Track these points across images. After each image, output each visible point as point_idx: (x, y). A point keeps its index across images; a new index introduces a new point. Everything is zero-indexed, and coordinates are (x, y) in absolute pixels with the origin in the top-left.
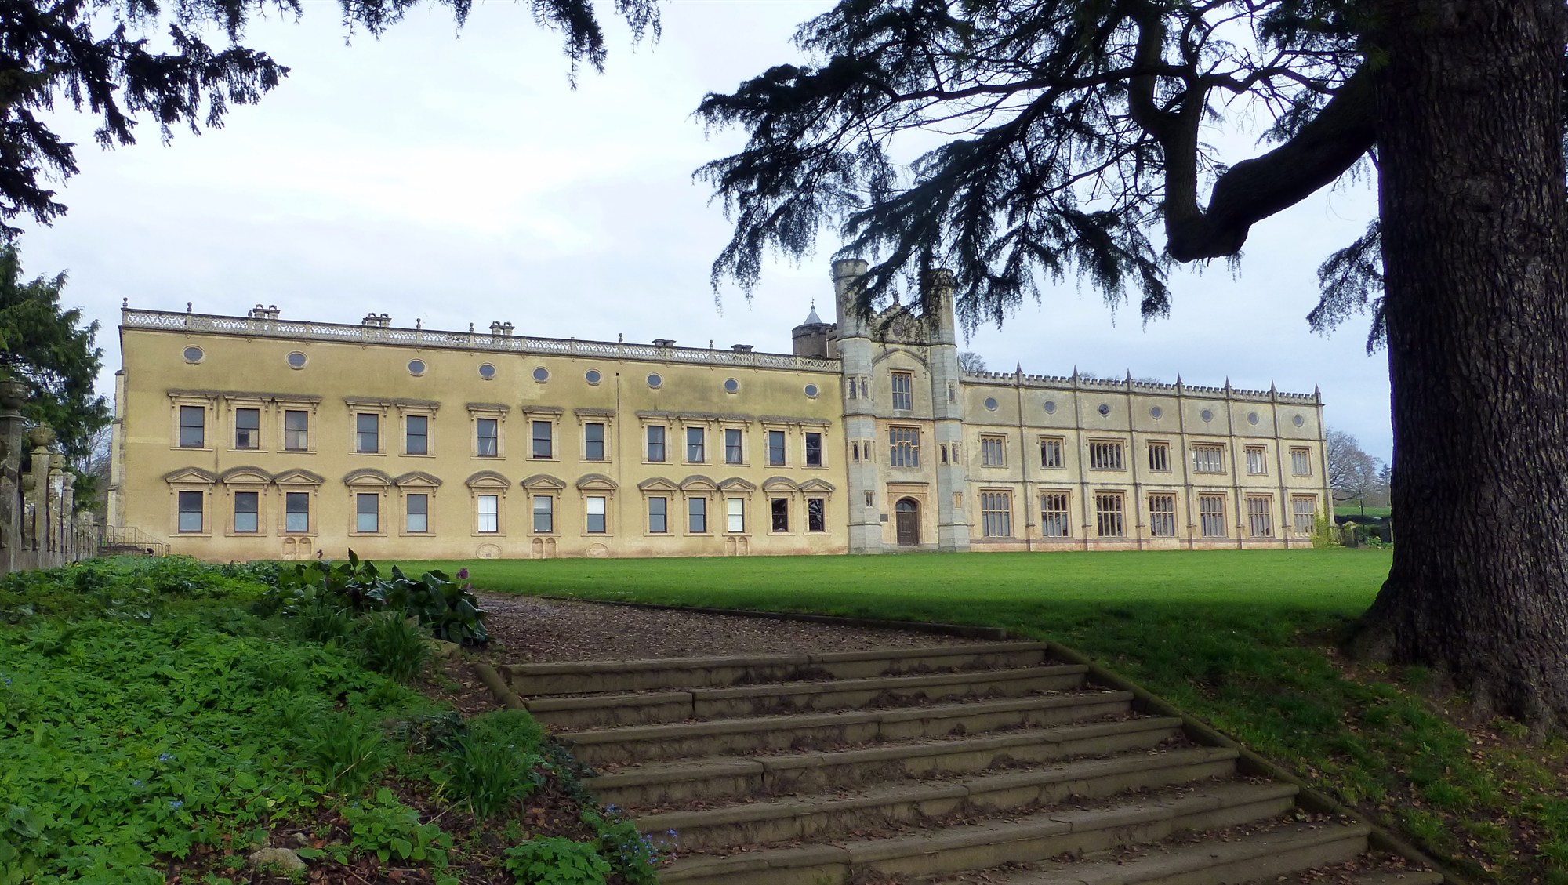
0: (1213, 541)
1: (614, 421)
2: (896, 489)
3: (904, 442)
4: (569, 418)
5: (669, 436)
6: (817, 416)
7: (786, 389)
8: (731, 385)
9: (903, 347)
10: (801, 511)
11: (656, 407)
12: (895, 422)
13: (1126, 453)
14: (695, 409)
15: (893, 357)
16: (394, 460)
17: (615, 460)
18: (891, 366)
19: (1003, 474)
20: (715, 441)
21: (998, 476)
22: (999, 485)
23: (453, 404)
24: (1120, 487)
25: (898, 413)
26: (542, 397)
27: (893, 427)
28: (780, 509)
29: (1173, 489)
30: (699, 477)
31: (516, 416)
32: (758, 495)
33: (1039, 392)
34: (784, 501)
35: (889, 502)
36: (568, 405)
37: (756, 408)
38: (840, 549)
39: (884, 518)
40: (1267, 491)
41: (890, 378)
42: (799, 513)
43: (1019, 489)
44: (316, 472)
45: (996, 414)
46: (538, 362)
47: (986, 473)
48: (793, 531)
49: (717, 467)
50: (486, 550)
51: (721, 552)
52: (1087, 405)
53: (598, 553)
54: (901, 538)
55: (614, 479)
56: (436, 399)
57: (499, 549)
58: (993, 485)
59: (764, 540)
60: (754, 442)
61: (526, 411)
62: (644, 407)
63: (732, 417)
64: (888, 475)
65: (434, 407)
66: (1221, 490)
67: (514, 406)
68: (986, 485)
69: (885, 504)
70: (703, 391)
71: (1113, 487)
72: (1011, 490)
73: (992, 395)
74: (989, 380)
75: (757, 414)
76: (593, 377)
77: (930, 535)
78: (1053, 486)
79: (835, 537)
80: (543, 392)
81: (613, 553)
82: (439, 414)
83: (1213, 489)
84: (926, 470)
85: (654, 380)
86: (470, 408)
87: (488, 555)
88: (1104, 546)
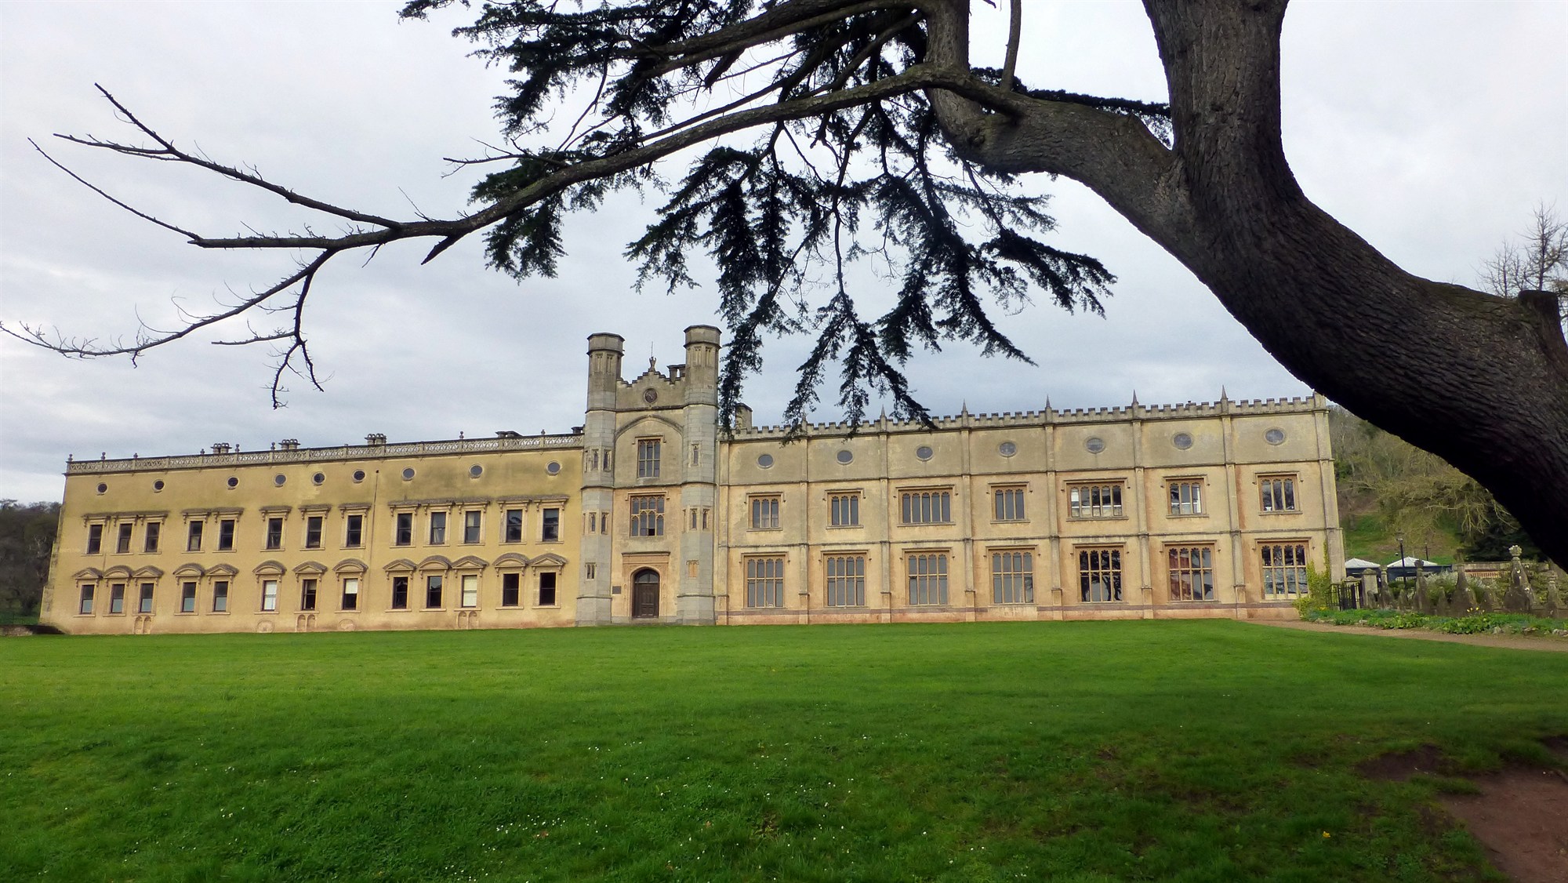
0: (1098, 608)
1: (371, 512)
2: (632, 559)
3: (647, 511)
4: (335, 512)
5: (414, 522)
6: (556, 492)
7: (527, 469)
8: (476, 470)
9: (654, 413)
10: (531, 586)
11: (406, 497)
12: (637, 491)
13: (956, 503)
14: (440, 496)
15: (641, 425)
16: (210, 555)
17: (368, 546)
18: (638, 434)
19: (776, 537)
20: (456, 524)
21: (767, 540)
22: (769, 550)
23: (252, 509)
24: (943, 545)
25: (641, 482)
26: (317, 496)
27: (634, 496)
28: (511, 585)
29: (1031, 542)
30: (437, 557)
31: (296, 514)
32: (490, 571)
33: (829, 441)
34: (516, 576)
35: (624, 573)
36: (335, 501)
37: (496, 490)
38: (569, 622)
39: (617, 590)
40: (1205, 537)
41: (635, 447)
42: (529, 587)
43: (794, 554)
44: (160, 567)
45: (770, 473)
46: (316, 468)
47: (752, 538)
48: (522, 605)
49: (454, 547)
50: (264, 625)
51: (451, 626)
52: (899, 450)
53: (347, 627)
54: (636, 611)
55: (366, 562)
56: (242, 505)
57: (273, 625)
58: (760, 550)
59: (494, 615)
60: (493, 522)
61: (304, 510)
62: (396, 498)
63: (473, 500)
64: (625, 546)
65: (240, 512)
66: (1117, 540)
67: (295, 507)
68: (753, 550)
69: (621, 577)
70: (448, 478)
71: (932, 545)
72: (783, 554)
73: (767, 452)
74: (765, 435)
75: (496, 495)
76: (359, 476)
77: (670, 607)
78: (844, 548)
79: (567, 609)
80: (318, 493)
81: (360, 627)
82: (242, 518)
83: (1101, 540)
84: (669, 538)
85: (409, 473)
86: (265, 511)
87: (265, 629)
88: (914, 616)
